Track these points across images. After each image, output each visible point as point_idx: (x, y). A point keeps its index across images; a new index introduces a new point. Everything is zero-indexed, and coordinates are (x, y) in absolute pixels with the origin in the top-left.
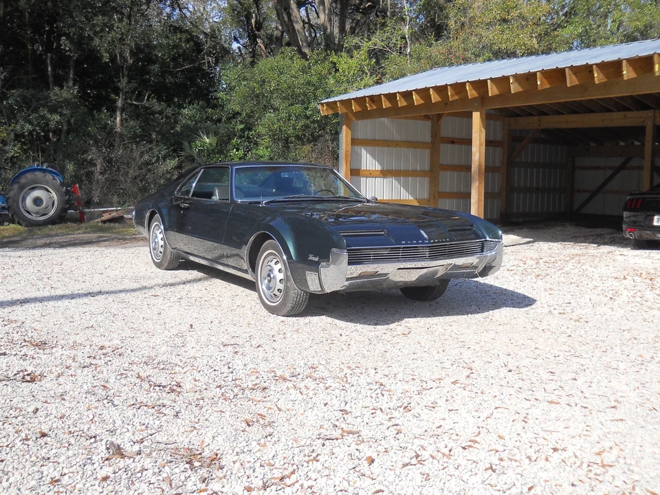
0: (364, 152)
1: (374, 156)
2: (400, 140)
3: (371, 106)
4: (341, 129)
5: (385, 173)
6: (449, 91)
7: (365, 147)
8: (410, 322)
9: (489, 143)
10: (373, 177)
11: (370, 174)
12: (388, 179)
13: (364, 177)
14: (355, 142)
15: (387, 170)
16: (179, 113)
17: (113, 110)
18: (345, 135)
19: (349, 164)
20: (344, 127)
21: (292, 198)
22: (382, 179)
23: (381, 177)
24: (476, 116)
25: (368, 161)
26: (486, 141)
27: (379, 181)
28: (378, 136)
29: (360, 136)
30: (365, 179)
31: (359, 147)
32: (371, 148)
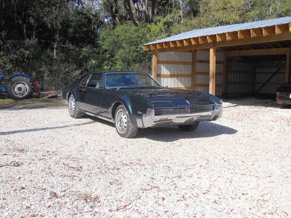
0: (162, 67)
1: (167, 68)
2: (178, 61)
3: (166, 46)
4: (152, 56)
5: (172, 76)
6: (199, 40)
7: (163, 64)
8: (182, 141)
9: (217, 62)
10: (166, 78)
11: (165, 76)
12: (173, 78)
14: (158, 62)
16: (81, 50)
17: (52, 49)
18: (154, 59)
19: (156, 72)
20: (154, 56)
21: (130, 87)
23: (170, 78)
24: (212, 51)
25: (164, 71)
26: (216, 61)
27: (169, 79)
28: (169, 60)
29: (161, 59)
30: (163, 78)
31: (160, 65)
32: (166, 65)
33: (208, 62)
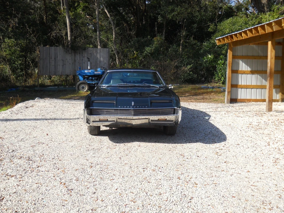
0: (241, 62)
1: (247, 64)
2: (262, 55)
3: (231, 40)
5: (252, 72)
6: (253, 31)
7: (242, 60)
10: (246, 74)
11: (244, 73)
12: (255, 75)
13: (240, 74)
14: (234, 57)
15: (254, 71)
18: (230, 54)
19: (230, 68)
20: (229, 50)
22: (251, 75)
23: (250, 74)
24: (270, 43)
25: (243, 66)
26: (275, 57)
27: (249, 76)
28: (250, 54)
29: (239, 53)
30: (241, 75)
31: (238, 60)
32: (245, 60)
33: (266, 57)
